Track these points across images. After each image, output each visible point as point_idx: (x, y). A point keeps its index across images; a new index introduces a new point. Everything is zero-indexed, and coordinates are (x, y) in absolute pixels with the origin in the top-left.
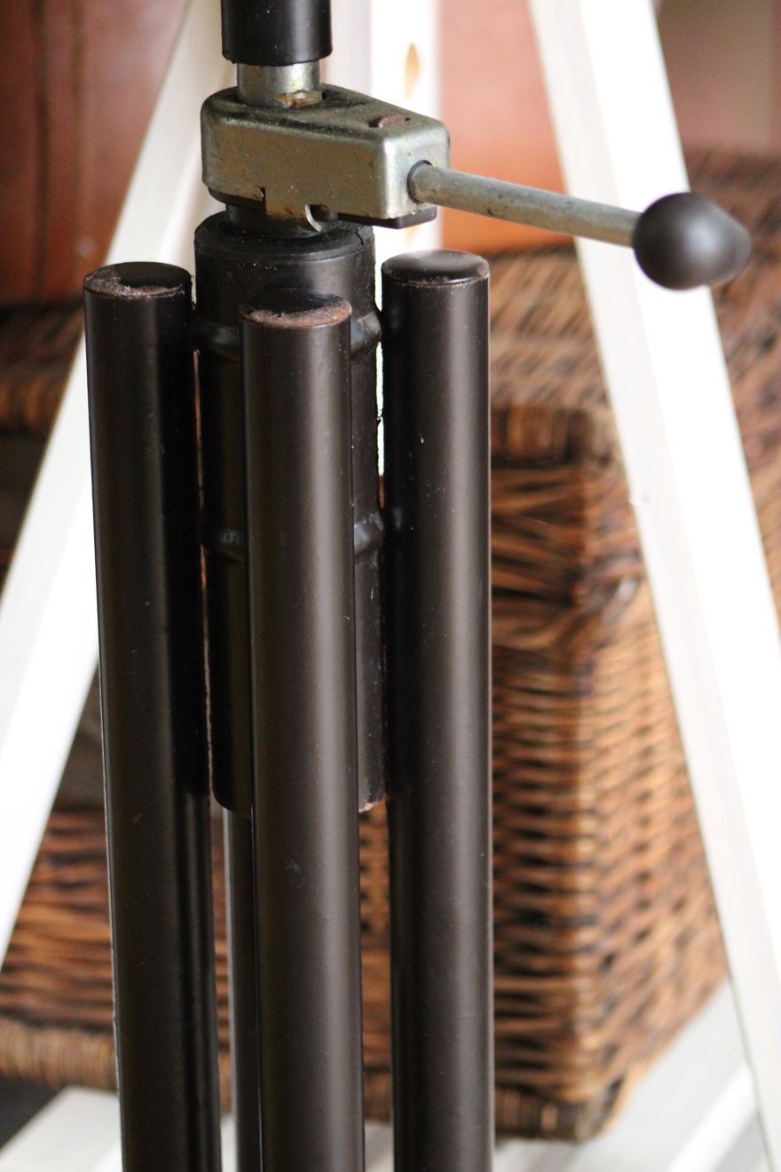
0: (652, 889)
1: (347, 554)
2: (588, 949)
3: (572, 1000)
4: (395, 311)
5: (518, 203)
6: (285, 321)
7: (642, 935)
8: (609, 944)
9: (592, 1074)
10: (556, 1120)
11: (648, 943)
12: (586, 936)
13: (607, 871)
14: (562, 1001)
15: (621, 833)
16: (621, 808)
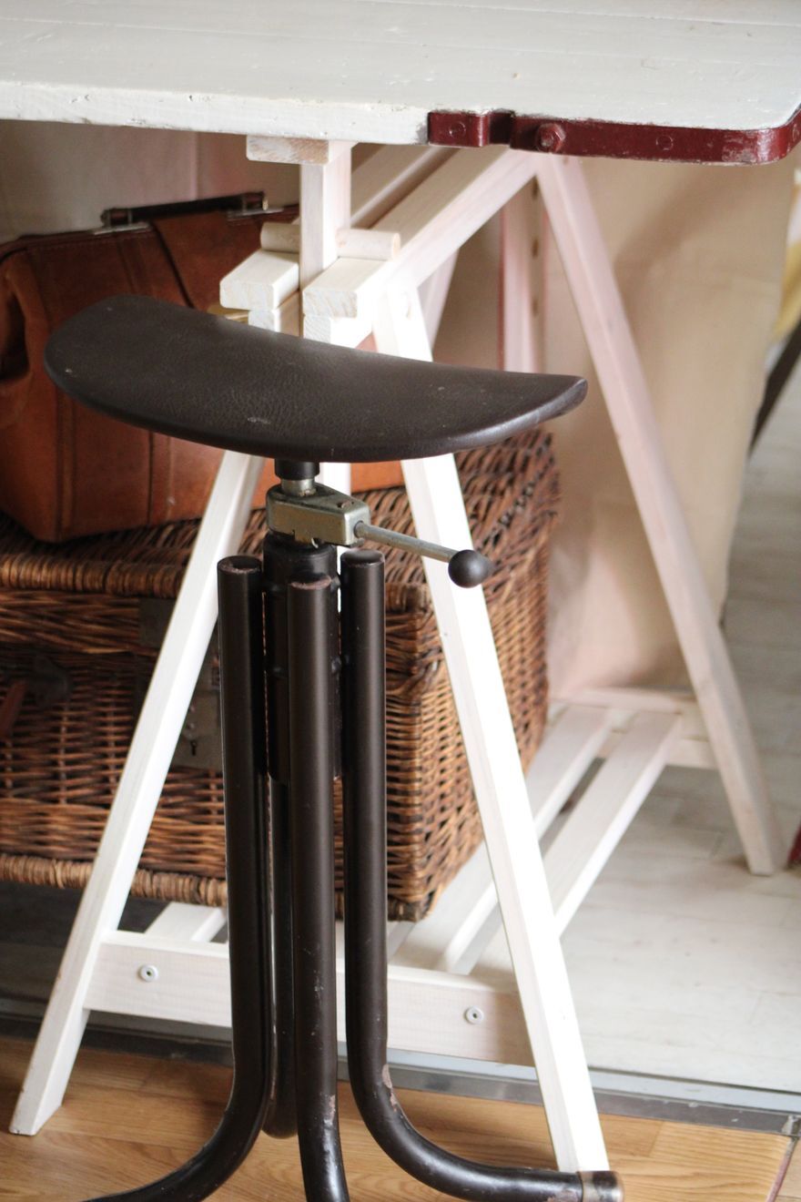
0: (446, 802)
1: (330, 675)
2: (419, 832)
3: (412, 857)
4: (346, 576)
5: (400, 542)
6: (305, 587)
7: (443, 824)
8: (427, 829)
9: (422, 888)
10: (405, 911)
11: (446, 827)
12: (418, 825)
13: (427, 795)
14: (407, 856)
15: (433, 777)
16: (432, 766)
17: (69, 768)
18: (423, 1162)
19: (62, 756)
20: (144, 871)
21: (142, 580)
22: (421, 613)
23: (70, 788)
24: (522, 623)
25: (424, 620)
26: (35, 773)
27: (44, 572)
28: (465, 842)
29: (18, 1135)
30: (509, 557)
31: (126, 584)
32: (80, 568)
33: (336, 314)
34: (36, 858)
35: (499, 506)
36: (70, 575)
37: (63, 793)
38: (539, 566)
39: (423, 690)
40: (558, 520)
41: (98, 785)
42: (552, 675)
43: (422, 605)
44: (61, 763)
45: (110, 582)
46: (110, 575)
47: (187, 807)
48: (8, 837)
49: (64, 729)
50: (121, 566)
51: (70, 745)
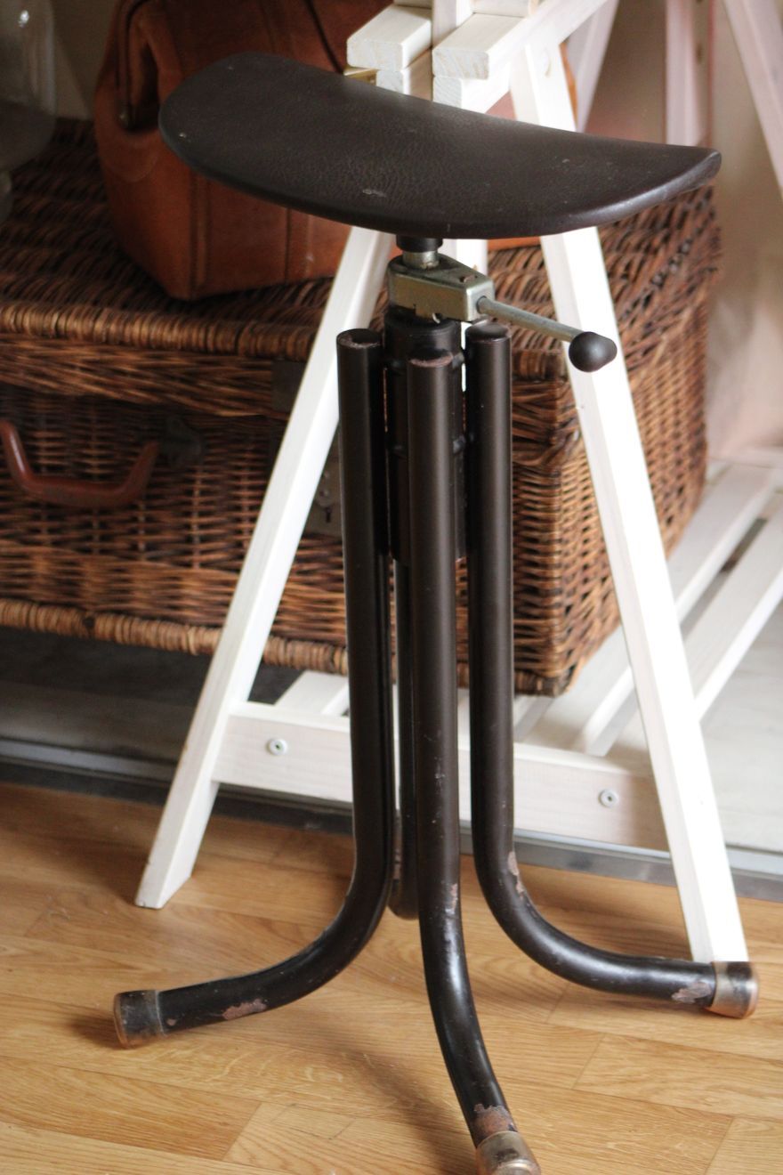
0: (590, 573)
1: (451, 455)
2: (559, 605)
3: (551, 631)
4: (471, 353)
6: (425, 364)
7: (586, 595)
8: (568, 602)
9: (560, 664)
10: (543, 686)
11: (588, 599)
12: (557, 599)
13: (567, 567)
14: (546, 630)
15: (574, 548)
16: (574, 537)
17: (203, 532)
18: (550, 951)
19: (195, 520)
20: (278, 639)
21: (276, 342)
22: (562, 382)
23: (204, 552)
24: (677, 385)
25: (564, 389)
26: (168, 536)
27: (175, 332)
28: (609, 615)
29: (143, 907)
30: (661, 319)
31: (259, 346)
32: (212, 329)
33: (467, 75)
34: (168, 623)
35: (651, 267)
36: (202, 335)
37: (197, 557)
38: (698, 323)
39: (562, 461)
40: (720, 275)
41: (231, 550)
42: (711, 435)
43: (562, 373)
44: (195, 527)
45: (242, 343)
46: (242, 335)
47: (322, 574)
48: (140, 600)
49: (197, 493)
50: (254, 326)
51: (204, 508)
